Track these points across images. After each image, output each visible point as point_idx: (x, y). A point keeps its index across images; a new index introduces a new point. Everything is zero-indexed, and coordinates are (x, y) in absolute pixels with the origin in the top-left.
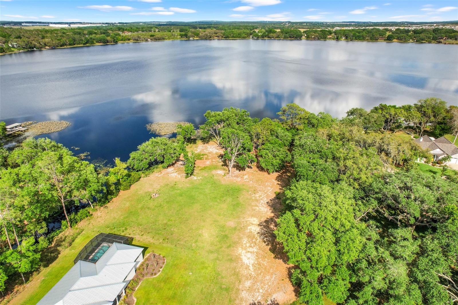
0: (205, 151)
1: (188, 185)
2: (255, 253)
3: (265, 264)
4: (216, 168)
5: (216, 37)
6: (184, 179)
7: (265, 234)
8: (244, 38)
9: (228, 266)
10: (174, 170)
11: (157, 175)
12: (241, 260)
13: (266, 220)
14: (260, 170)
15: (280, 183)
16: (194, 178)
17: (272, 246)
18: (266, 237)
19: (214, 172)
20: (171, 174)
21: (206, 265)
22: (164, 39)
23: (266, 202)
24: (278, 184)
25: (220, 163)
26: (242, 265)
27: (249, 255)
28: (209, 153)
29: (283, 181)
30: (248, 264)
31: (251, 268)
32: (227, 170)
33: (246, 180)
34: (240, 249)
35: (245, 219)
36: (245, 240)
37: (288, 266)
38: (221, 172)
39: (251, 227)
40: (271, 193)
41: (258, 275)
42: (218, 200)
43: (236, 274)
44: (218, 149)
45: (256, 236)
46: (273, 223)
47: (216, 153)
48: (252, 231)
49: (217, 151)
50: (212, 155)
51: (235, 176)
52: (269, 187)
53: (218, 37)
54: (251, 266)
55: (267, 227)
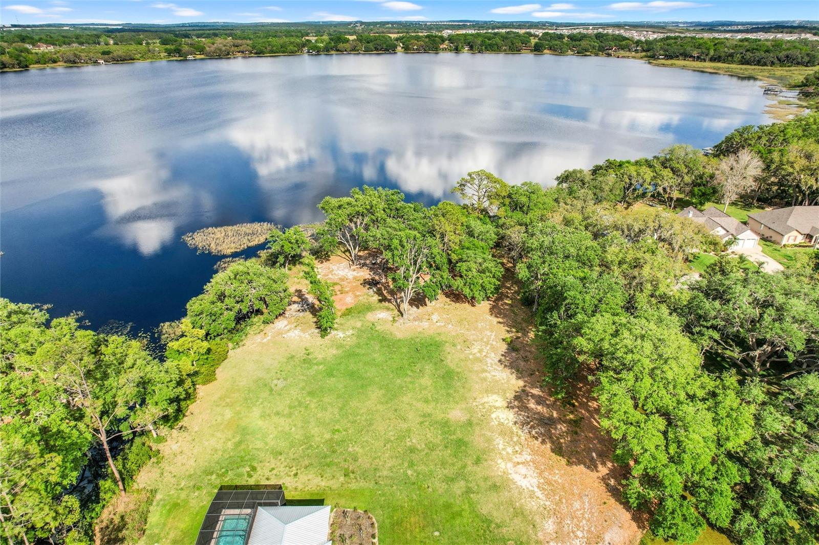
0: (330, 276)
1: (335, 352)
2: (531, 464)
3: (560, 481)
4: (369, 308)
5: (239, 52)
6: (319, 341)
7: (528, 423)
8: (292, 53)
9: (496, 500)
10: (289, 323)
11: (259, 340)
12: (514, 483)
13: (515, 396)
14: (453, 301)
15: (501, 320)
16: (337, 335)
17: (553, 442)
18: (533, 427)
19: (370, 317)
20: (289, 334)
21: (456, 509)
22: (134, 59)
23: (496, 360)
24: (500, 323)
25: (373, 296)
26: (520, 493)
27: (522, 469)
28: (342, 280)
29: (505, 316)
30: (531, 488)
31: (539, 493)
32: (392, 310)
33: (438, 324)
34: (500, 461)
35: (477, 400)
36: (500, 443)
37: (600, 475)
38: (384, 314)
39: (497, 413)
40: (497, 342)
41: (557, 504)
42: (409, 373)
43: (519, 513)
44: (354, 270)
45: (515, 430)
46: (529, 398)
47: (355, 278)
48: (502, 421)
49: (355, 273)
50: (349, 283)
51: (415, 320)
52: (487, 330)
53: (243, 52)
54: (536, 489)
55: (523, 408)
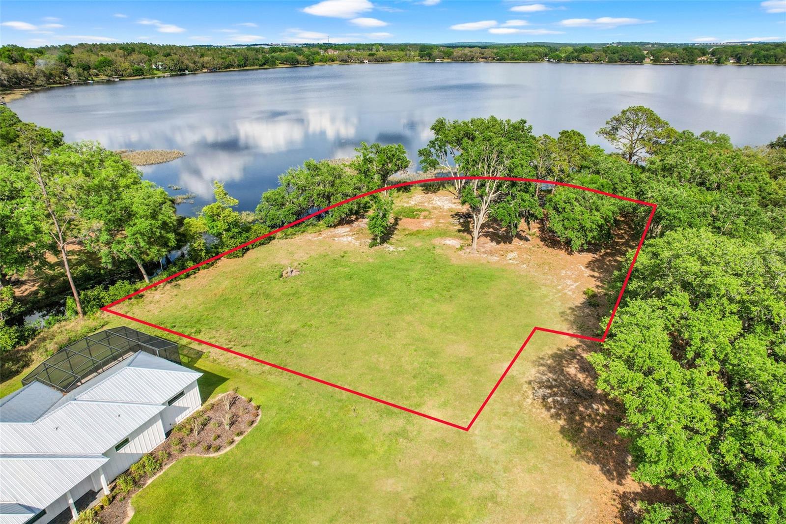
0: (426, 204)
1: (371, 260)
4: (444, 234)
5: (482, 58)
6: (366, 248)
7: (550, 387)
8: (533, 61)
10: (351, 231)
11: (310, 238)
14: (547, 246)
15: (596, 274)
16: (388, 247)
18: (553, 394)
19: (437, 241)
20: (341, 238)
22: (392, 61)
24: (593, 276)
25: (456, 226)
28: (435, 208)
29: (606, 271)
32: (468, 240)
33: (511, 261)
38: (454, 241)
44: (455, 203)
45: (524, 389)
47: (450, 210)
49: (453, 206)
50: (440, 212)
51: (485, 253)
53: (486, 58)
55: (556, 369)
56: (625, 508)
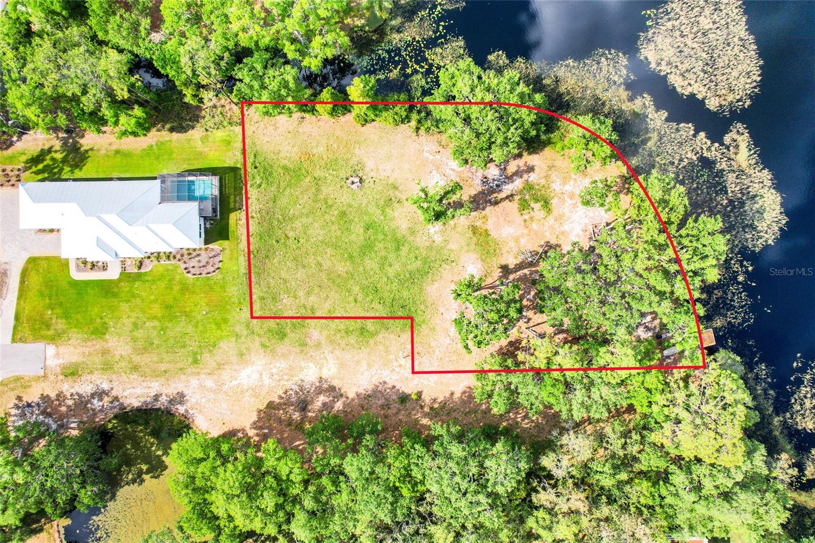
3: (244, 399)
7: (301, 390)
9: (230, 353)
12: (244, 368)
13: (335, 387)
15: (457, 396)
17: (280, 404)
18: (296, 393)
19: (469, 258)
21: (223, 326)
23: (385, 379)
24: (452, 394)
25: (515, 257)
26: (235, 370)
27: (255, 376)
28: (559, 219)
29: (465, 402)
30: (239, 379)
31: (234, 383)
34: (264, 362)
35: (330, 354)
36: (282, 364)
37: (247, 429)
38: (475, 270)
39: (314, 368)
40: (417, 385)
41: (225, 392)
42: (369, 298)
43: (220, 366)
44: (583, 230)
45: (294, 379)
46: (331, 398)
48: (305, 370)
49: (575, 232)
50: (551, 227)
54: (238, 382)
55: (320, 391)
56: (239, 431)
